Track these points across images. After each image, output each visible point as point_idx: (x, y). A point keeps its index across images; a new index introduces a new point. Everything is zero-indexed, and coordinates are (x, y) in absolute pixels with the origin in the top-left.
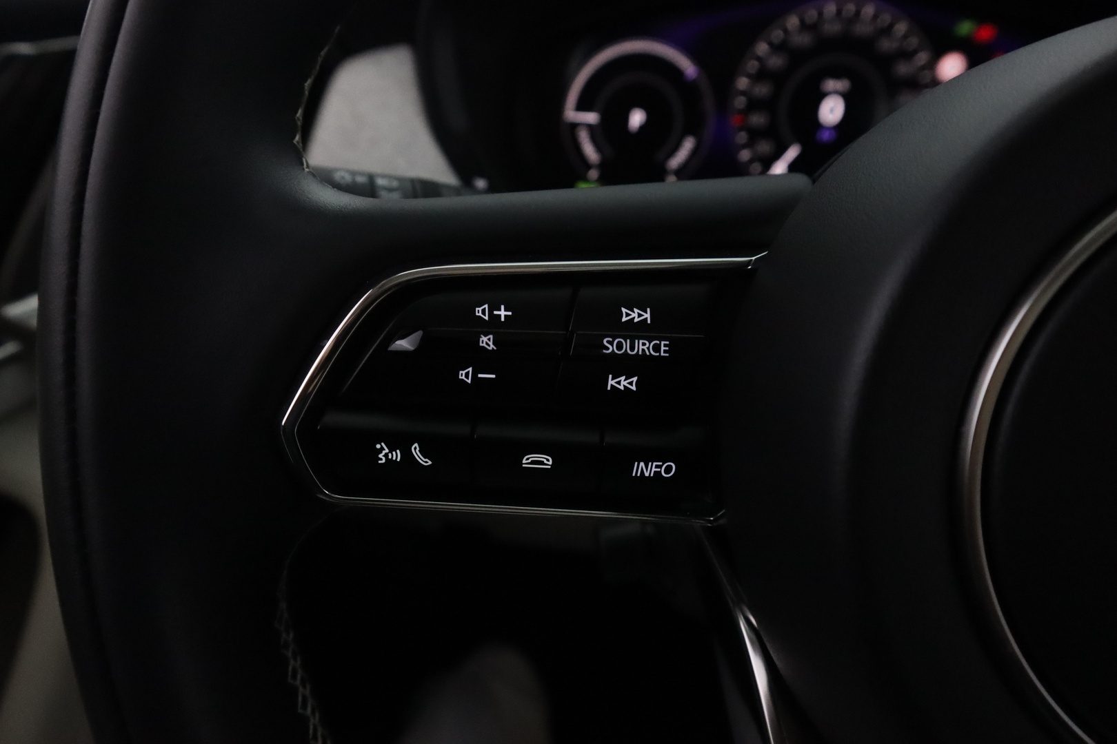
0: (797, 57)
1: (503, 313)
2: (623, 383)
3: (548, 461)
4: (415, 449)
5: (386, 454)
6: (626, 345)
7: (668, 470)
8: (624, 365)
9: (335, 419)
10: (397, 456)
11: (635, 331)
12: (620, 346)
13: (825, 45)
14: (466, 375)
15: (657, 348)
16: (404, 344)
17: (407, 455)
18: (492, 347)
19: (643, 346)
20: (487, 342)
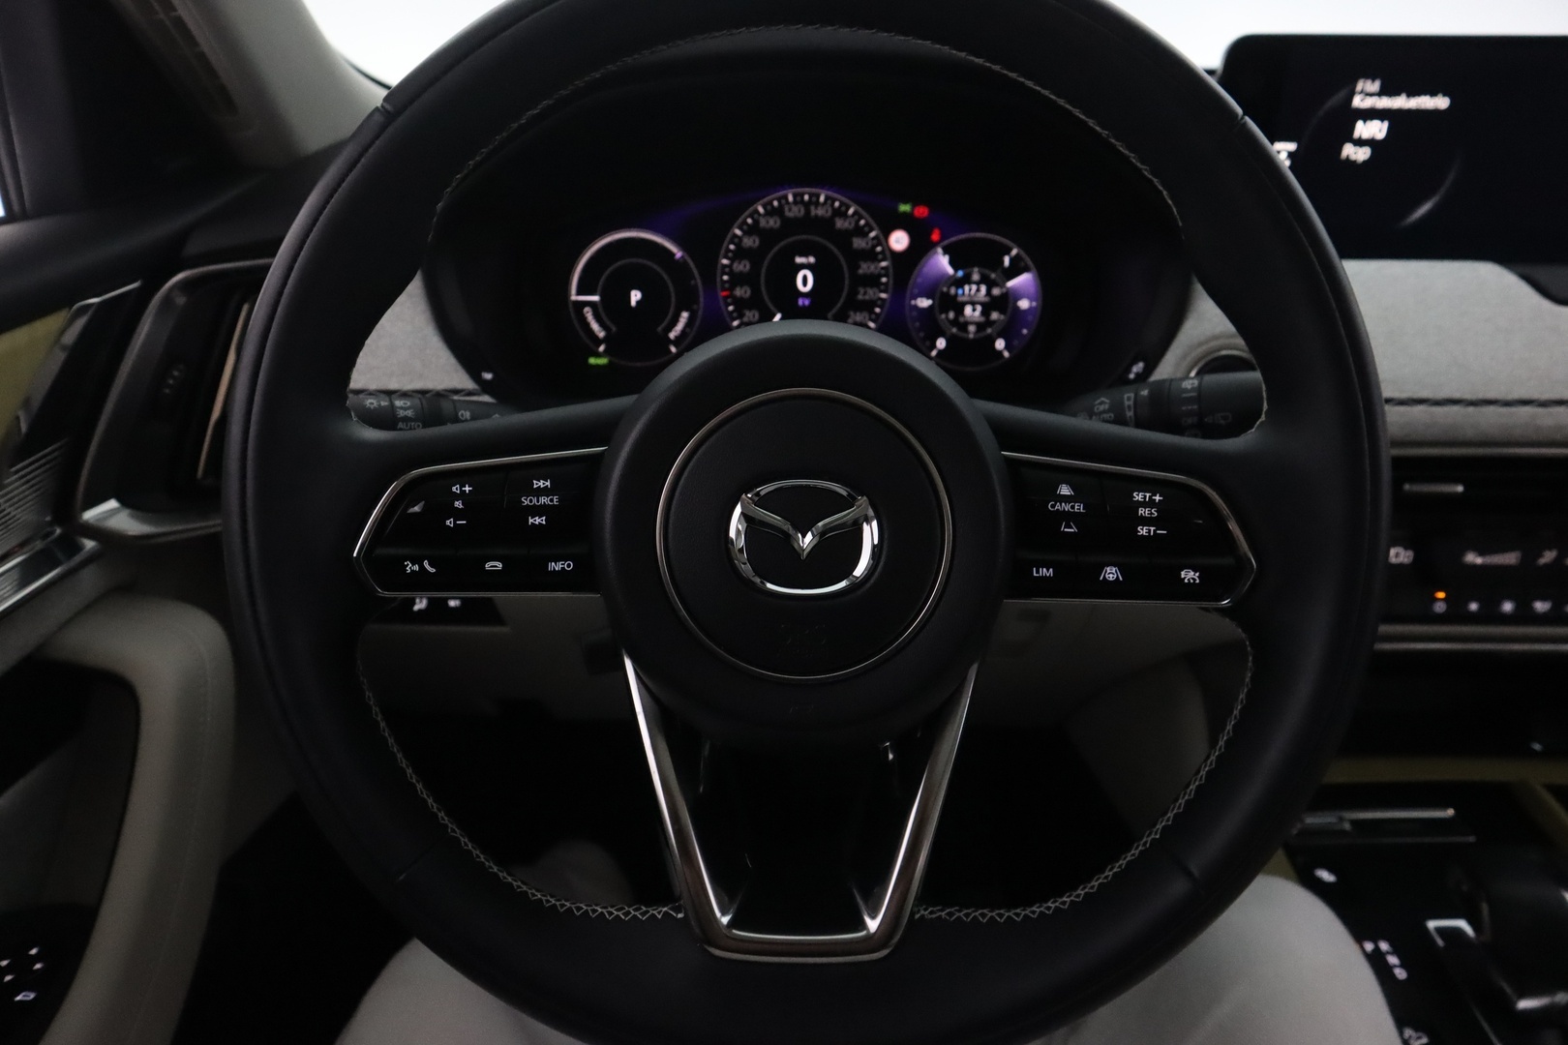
0: (768, 237)
1: (467, 489)
2: (538, 520)
3: (500, 565)
4: (426, 564)
5: (411, 567)
6: (535, 500)
7: (569, 566)
8: (537, 511)
9: (380, 551)
10: (416, 568)
11: (540, 492)
12: (531, 501)
13: (789, 226)
14: (449, 522)
15: (552, 500)
16: (417, 509)
17: (422, 567)
18: (461, 506)
19: (544, 500)
20: (458, 504)
